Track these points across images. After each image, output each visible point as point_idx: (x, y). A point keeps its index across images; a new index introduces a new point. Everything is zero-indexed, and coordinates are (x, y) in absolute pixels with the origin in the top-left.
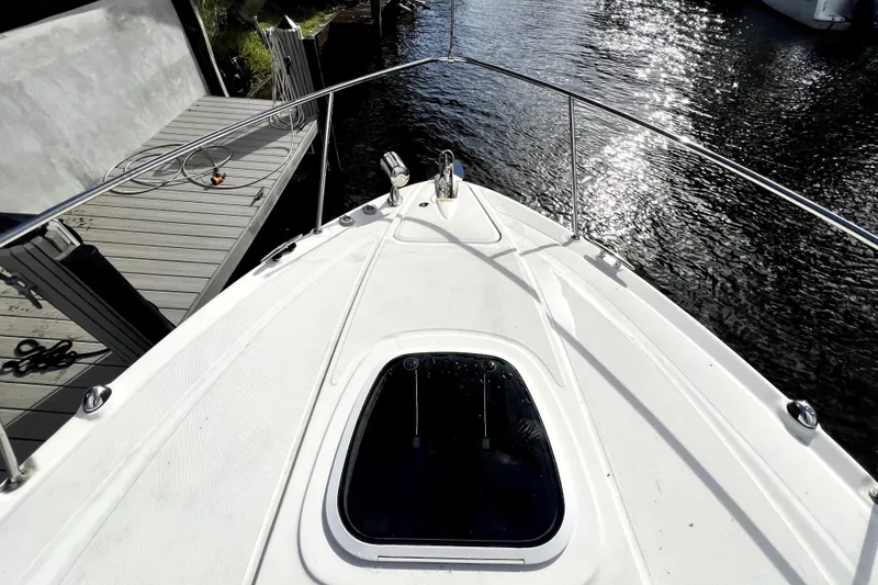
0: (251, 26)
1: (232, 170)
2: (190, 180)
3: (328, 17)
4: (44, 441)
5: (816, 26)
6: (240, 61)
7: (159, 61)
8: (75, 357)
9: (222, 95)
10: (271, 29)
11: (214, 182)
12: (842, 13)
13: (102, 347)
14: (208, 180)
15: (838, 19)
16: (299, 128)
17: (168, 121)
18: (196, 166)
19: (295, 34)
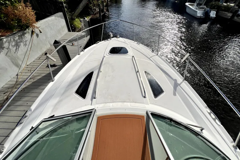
0: (75, 19)
1: (75, 43)
2: (68, 45)
3: (90, 17)
4: (57, 74)
5: (198, 17)
6: (74, 26)
7: (61, 25)
8: (56, 66)
9: (71, 32)
10: (82, 19)
11: (73, 45)
12: (203, 14)
13: (62, 64)
14: (72, 45)
15: (202, 16)
16: (86, 37)
17: (62, 36)
18: (69, 43)
19: (86, 20)
